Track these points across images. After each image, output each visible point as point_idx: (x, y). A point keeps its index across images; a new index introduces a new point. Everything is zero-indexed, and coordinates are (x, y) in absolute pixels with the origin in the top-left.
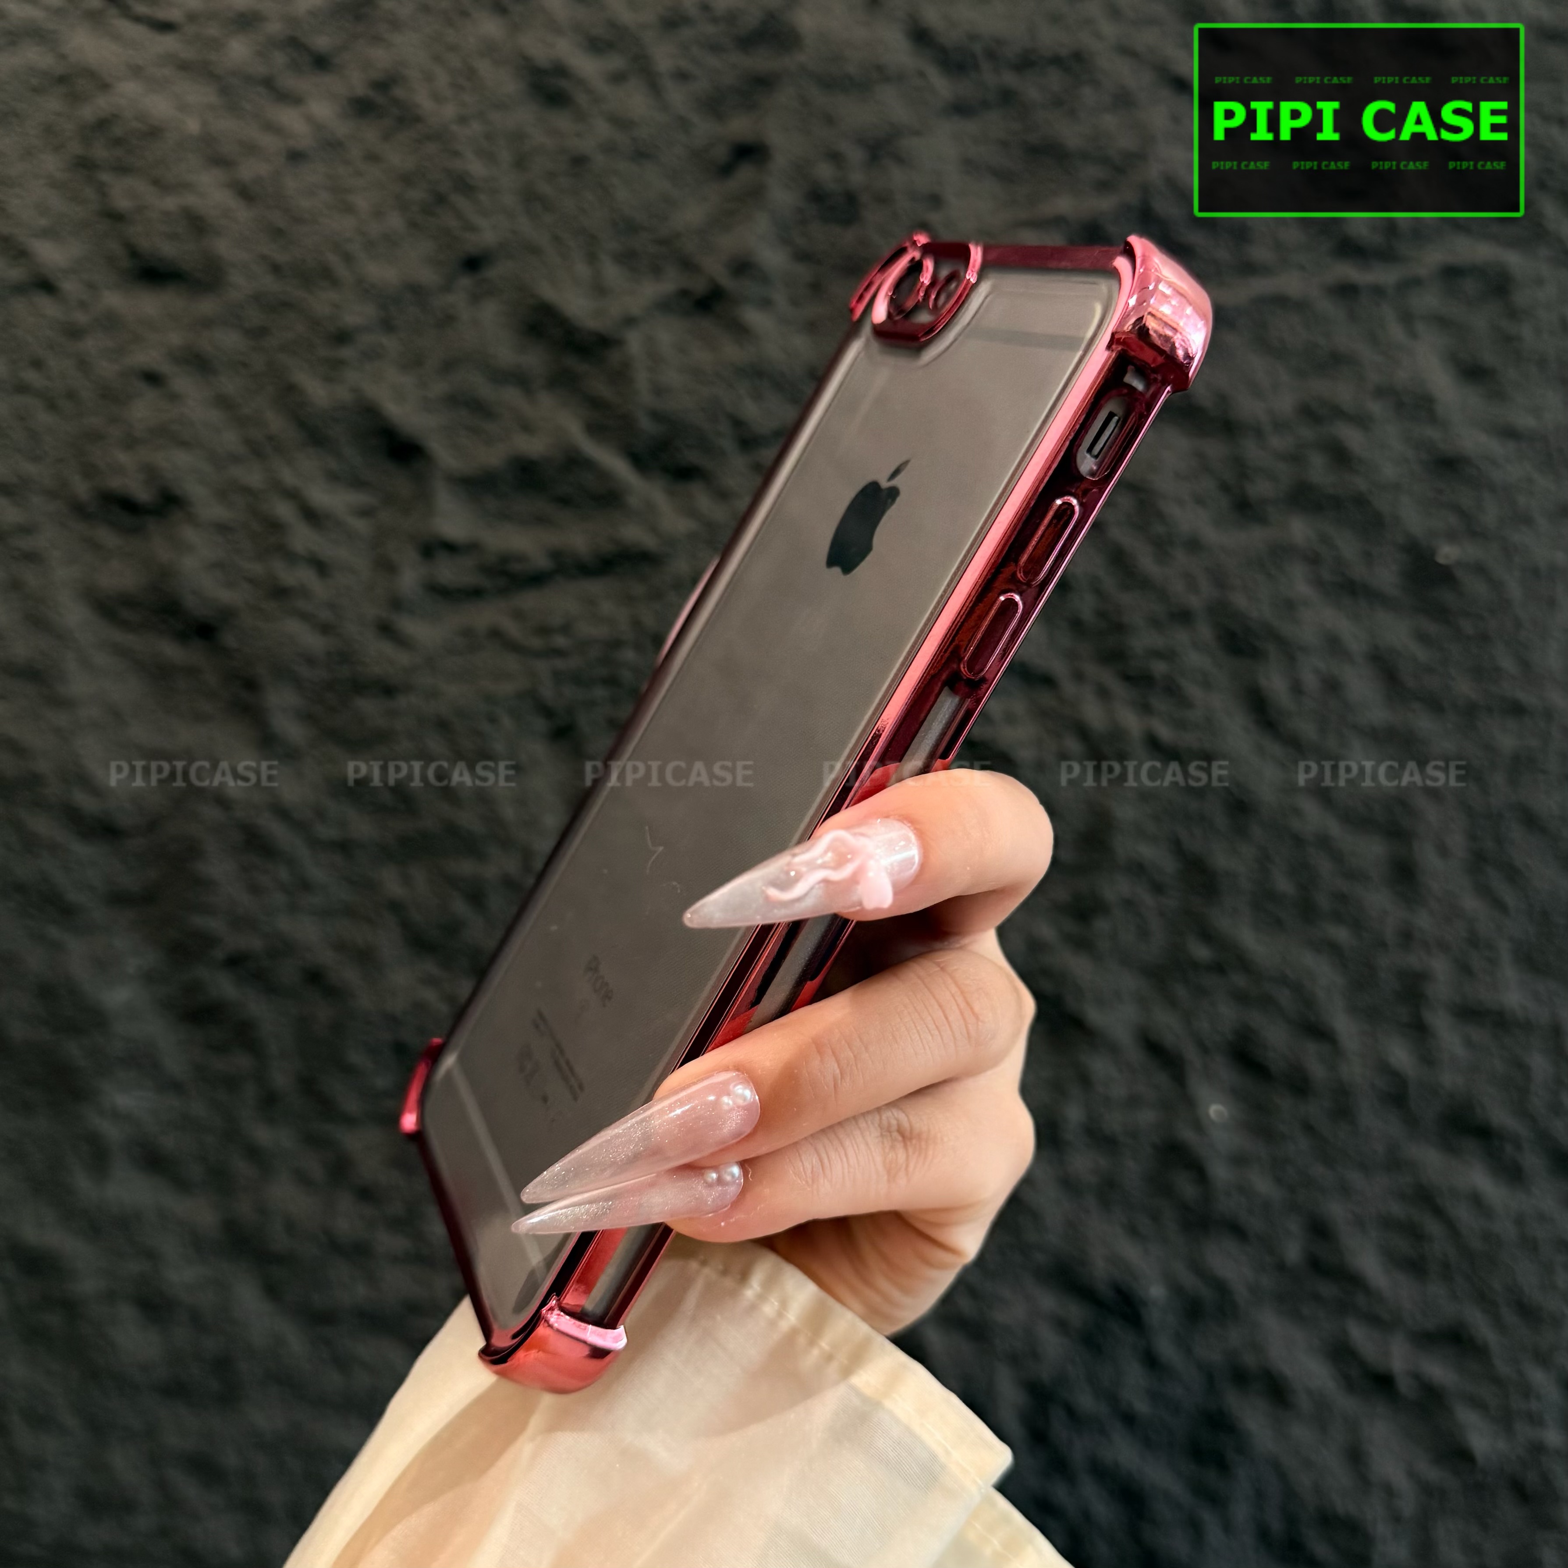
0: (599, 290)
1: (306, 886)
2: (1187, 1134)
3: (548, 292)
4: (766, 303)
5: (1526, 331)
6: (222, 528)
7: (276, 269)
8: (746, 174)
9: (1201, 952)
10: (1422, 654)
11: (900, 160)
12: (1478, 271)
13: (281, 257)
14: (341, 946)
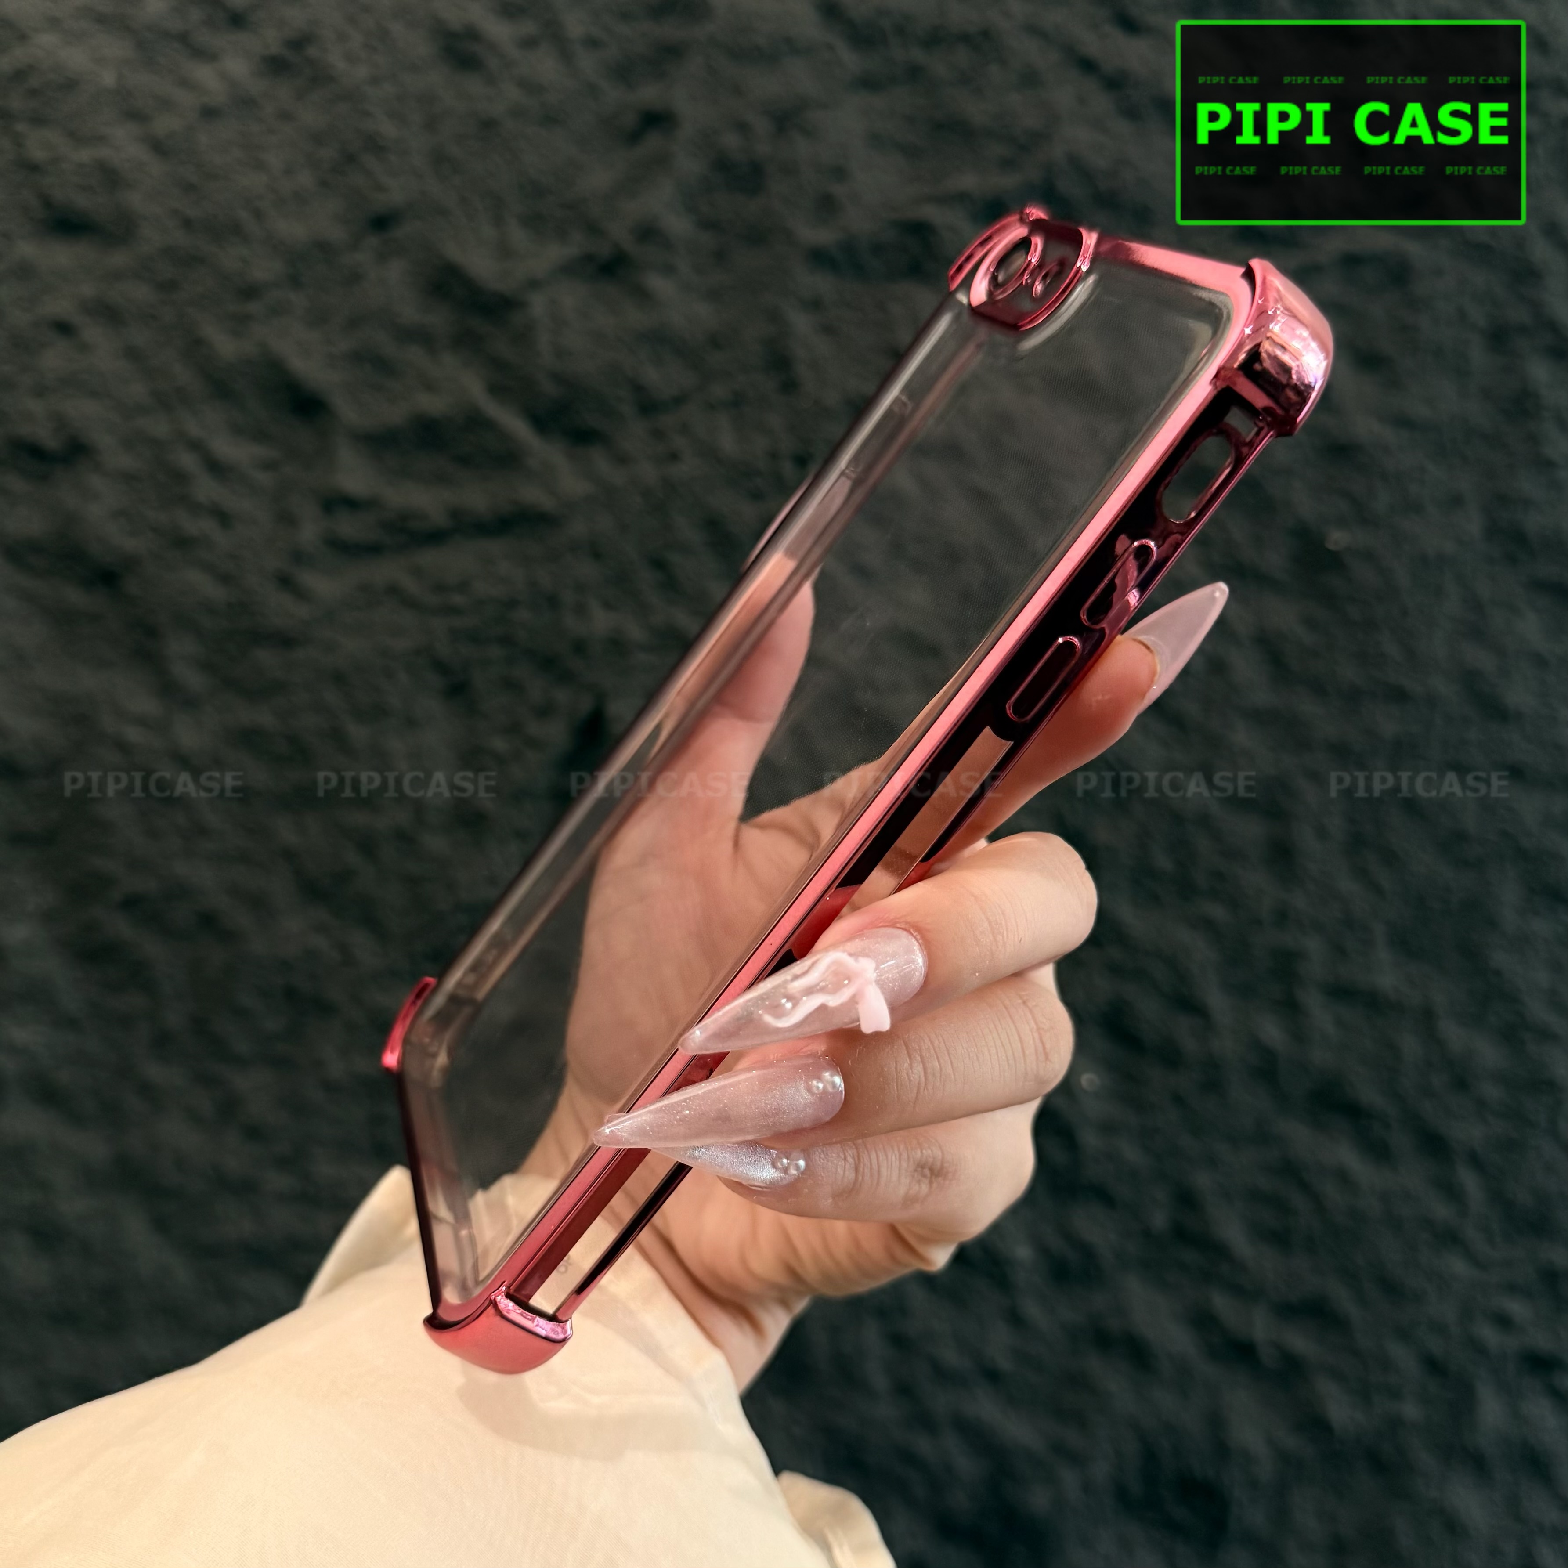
0: (505, 251)
3: (453, 252)
4: (669, 270)
7: (187, 224)
8: (653, 142)
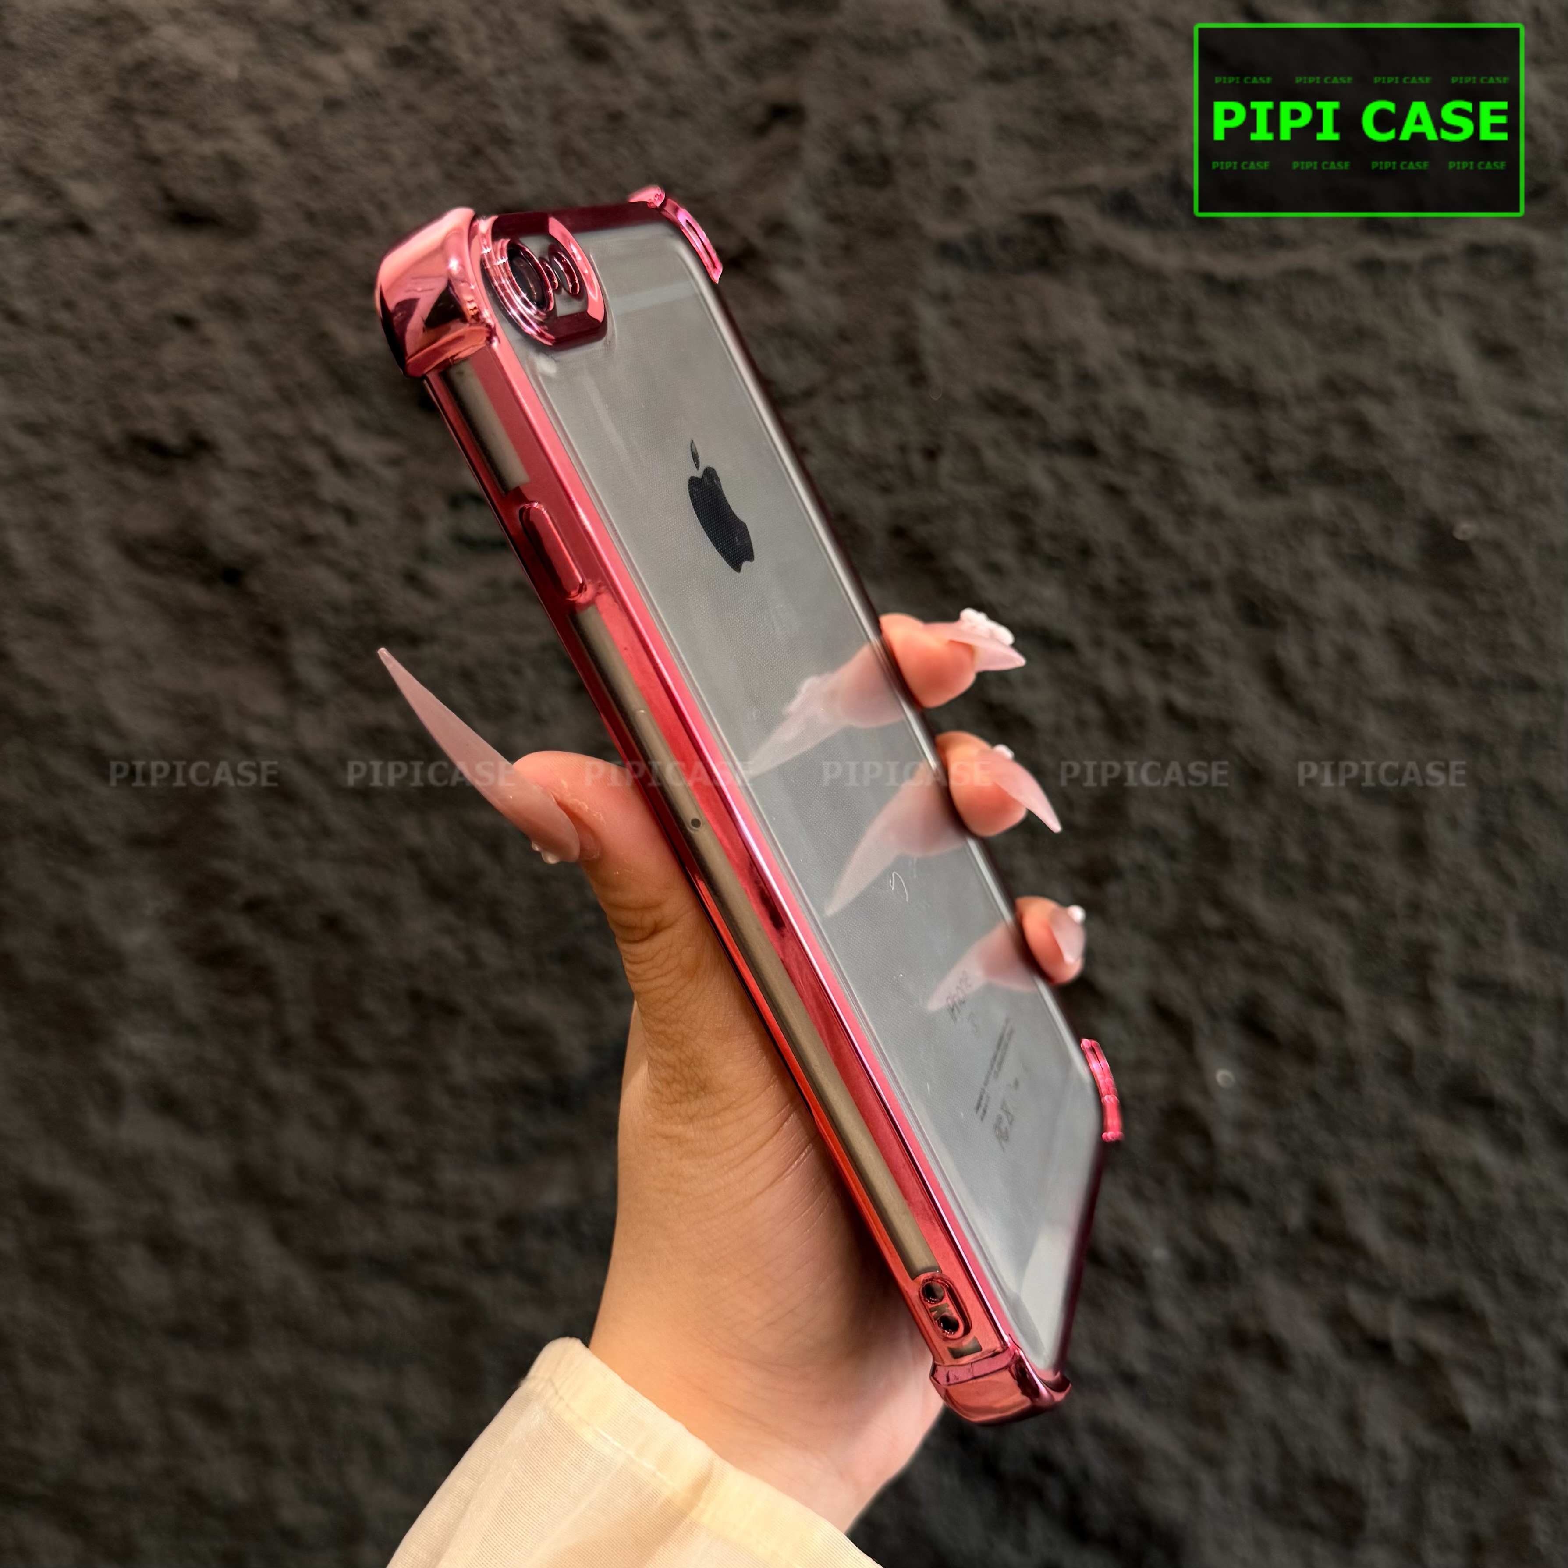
1: (326, 832)
2: (1194, 1099)
4: (798, 264)
5: (1548, 311)
6: (251, 473)
7: (311, 217)
8: (781, 134)
9: (1212, 918)
10: (1437, 628)
11: (935, 125)
12: (1503, 250)
13: (316, 205)
14: (359, 893)
